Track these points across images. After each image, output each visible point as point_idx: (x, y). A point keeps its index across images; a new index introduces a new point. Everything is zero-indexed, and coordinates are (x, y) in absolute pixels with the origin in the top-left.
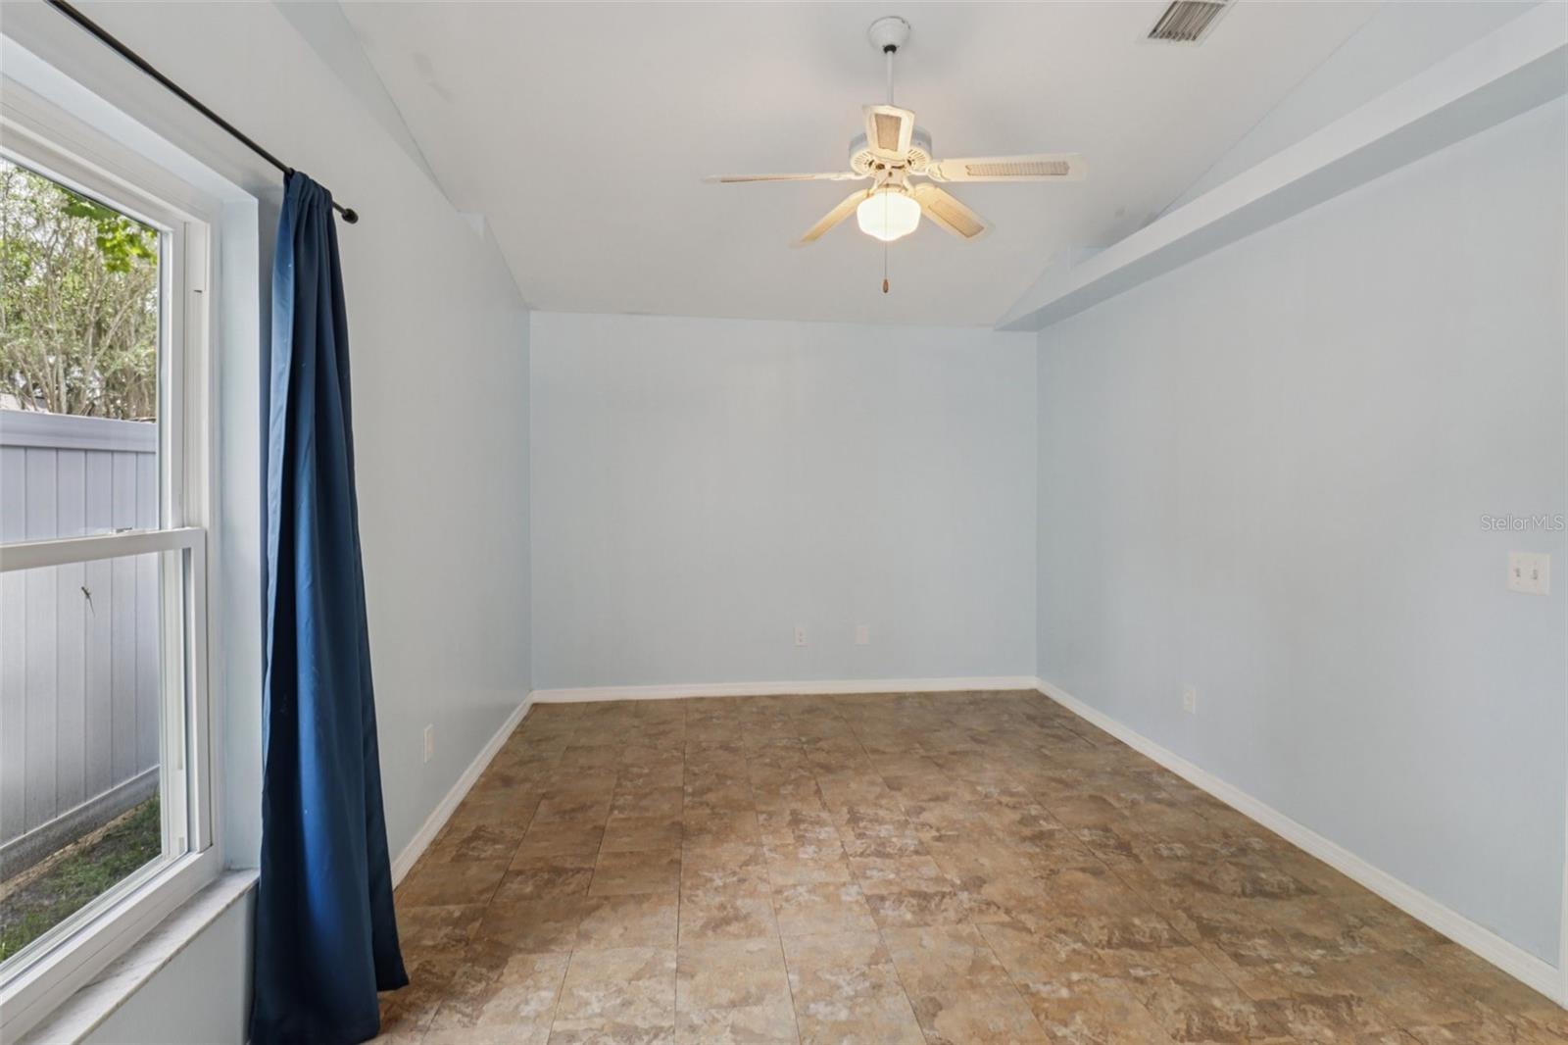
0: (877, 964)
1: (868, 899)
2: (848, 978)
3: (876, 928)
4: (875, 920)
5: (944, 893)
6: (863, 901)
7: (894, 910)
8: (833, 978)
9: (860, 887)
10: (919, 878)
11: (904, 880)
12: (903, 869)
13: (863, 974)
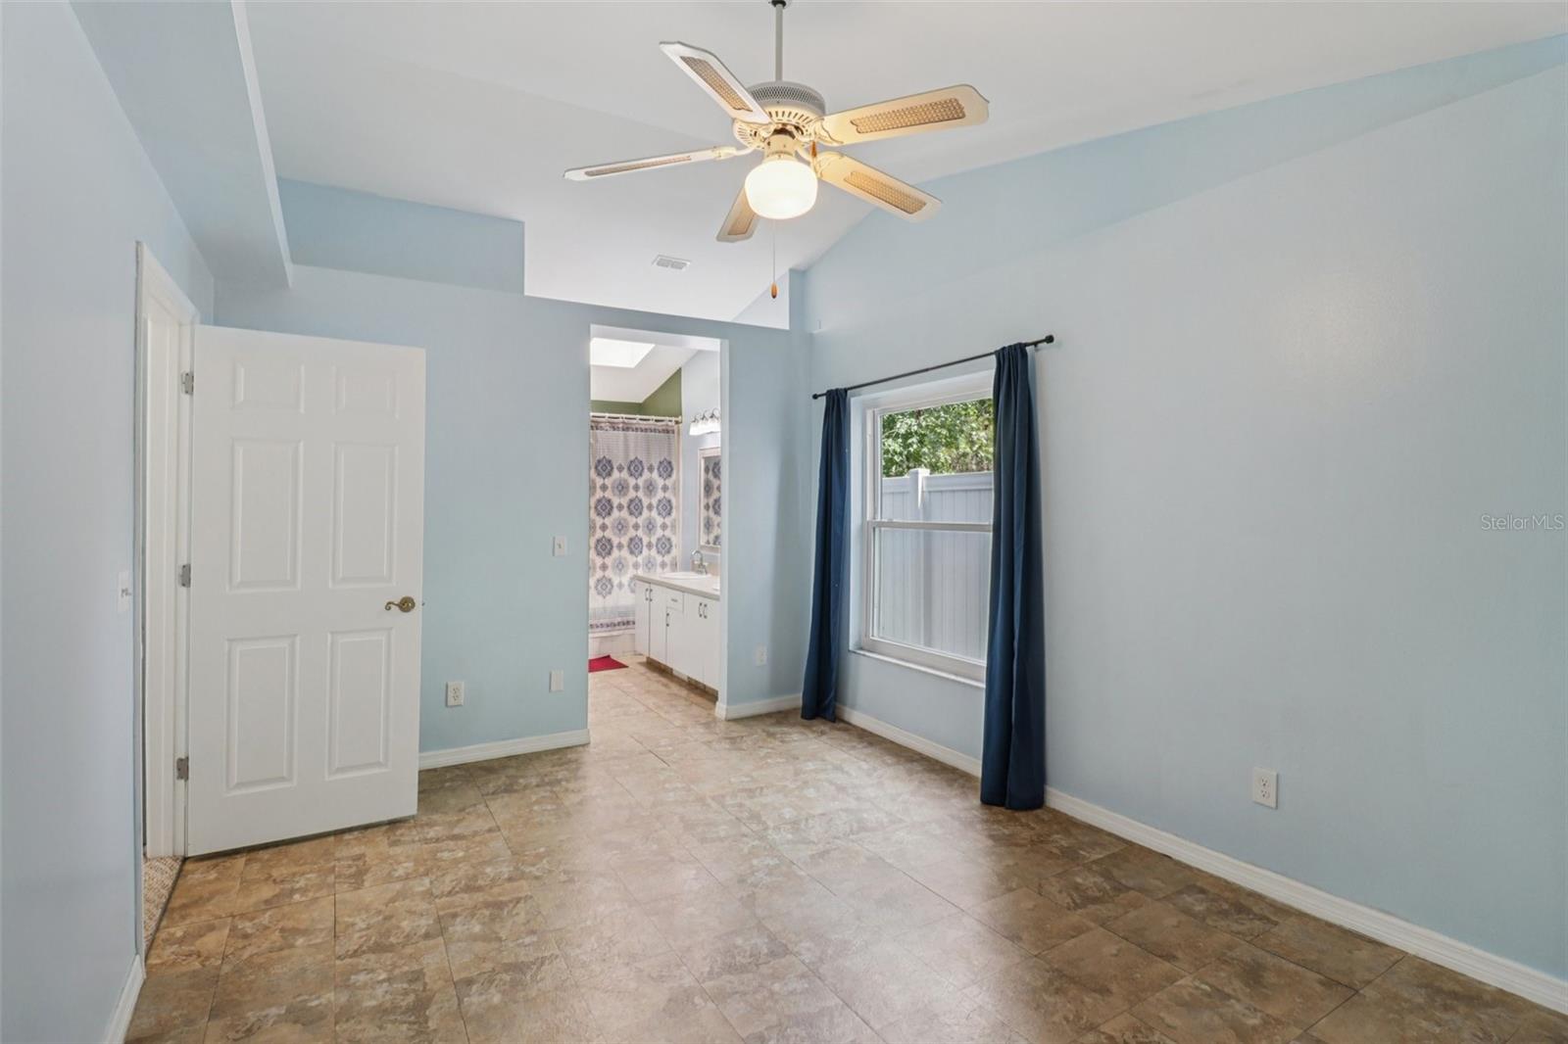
0: (749, 896)
1: (786, 951)
2: (764, 882)
3: (763, 922)
4: (768, 929)
5: (711, 980)
6: (790, 946)
7: (756, 944)
8: (774, 879)
9: (803, 962)
10: (745, 994)
11: (761, 985)
12: (769, 1003)
13: (756, 886)
